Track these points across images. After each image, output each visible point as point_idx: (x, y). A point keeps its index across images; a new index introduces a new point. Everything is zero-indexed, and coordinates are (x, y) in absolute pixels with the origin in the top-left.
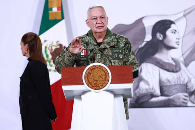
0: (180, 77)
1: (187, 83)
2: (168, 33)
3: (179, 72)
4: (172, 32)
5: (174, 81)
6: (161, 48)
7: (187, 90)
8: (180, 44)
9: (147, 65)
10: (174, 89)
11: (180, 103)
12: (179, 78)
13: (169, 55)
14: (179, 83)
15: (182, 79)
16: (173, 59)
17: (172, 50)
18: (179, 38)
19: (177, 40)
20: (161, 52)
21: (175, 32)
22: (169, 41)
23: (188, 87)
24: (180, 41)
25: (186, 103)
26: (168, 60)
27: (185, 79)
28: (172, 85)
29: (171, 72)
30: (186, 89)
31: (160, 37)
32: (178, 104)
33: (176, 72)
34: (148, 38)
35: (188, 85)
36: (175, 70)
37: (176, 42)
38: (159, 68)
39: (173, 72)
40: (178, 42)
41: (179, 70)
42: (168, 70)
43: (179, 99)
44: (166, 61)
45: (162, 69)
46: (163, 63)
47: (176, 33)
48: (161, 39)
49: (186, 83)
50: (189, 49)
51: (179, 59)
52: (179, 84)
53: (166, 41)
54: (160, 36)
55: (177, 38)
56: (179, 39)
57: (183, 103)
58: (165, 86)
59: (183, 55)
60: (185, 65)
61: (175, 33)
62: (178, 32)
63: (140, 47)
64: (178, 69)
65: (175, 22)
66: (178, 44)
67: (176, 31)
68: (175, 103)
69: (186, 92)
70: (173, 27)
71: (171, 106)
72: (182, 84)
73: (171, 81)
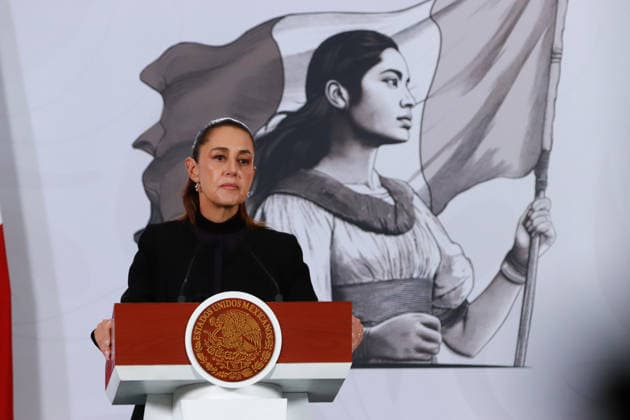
0: (409, 253)
1: (436, 276)
2: (371, 81)
3: (409, 234)
4: (386, 80)
5: (386, 267)
6: (342, 141)
7: (436, 303)
8: (415, 124)
9: (286, 202)
10: (388, 299)
11: (407, 350)
12: (406, 257)
13: (371, 167)
14: (406, 275)
15: (418, 260)
16: (384, 182)
17: (384, 149)
18: (411, 101)
19: (404, 112)
20: (341, 154)
21: (395, 78)
22: (372, 115)
23: (440, 292)
24: (416, 112)
25: (431, 352)
26: (367, 185)
27: (427, 261)
28: (380, 282)
29: (377, 231)
30: (434, 298)
31: (337, 95)
32: (401, 355)
33: (397, 232)
34: (294, 99)
35: (439, 283)
36: (391, 226)
37: (399, 119)
38: (330, 217)
39: (385, 231)
40: (409, 119)
41: (409, 228)
42: (366, 227)
43: (405, 334)
44: (361, 190)
45: (344, 219)
46: (345, 196)
47: (401, 84)
48: (341, 104)
49: (432, 275)
50: (449, 145)
51: (407, 183)
52: (405, 280)
53: (360, 115)
54: (340, 94)
55: (404, 103)
56: (409, 106)
57: (421, 350)
58: (354, 285)
59: (422, 169)
60: (431, 209)
61: (395, 84)
62: (408, 81)
63: (262, 132)
64: (403, 219)
65: (396, 40)
66: (407, 128)
67: (399, 74)
68: (388, 353)
69: (432, 310)
70: (389, 58)
71: (373, 361)
72: (418, 279)
73: (376, 267)
